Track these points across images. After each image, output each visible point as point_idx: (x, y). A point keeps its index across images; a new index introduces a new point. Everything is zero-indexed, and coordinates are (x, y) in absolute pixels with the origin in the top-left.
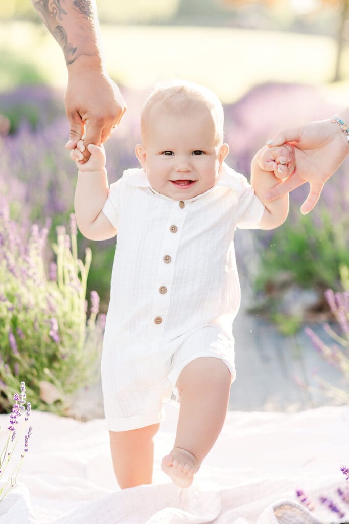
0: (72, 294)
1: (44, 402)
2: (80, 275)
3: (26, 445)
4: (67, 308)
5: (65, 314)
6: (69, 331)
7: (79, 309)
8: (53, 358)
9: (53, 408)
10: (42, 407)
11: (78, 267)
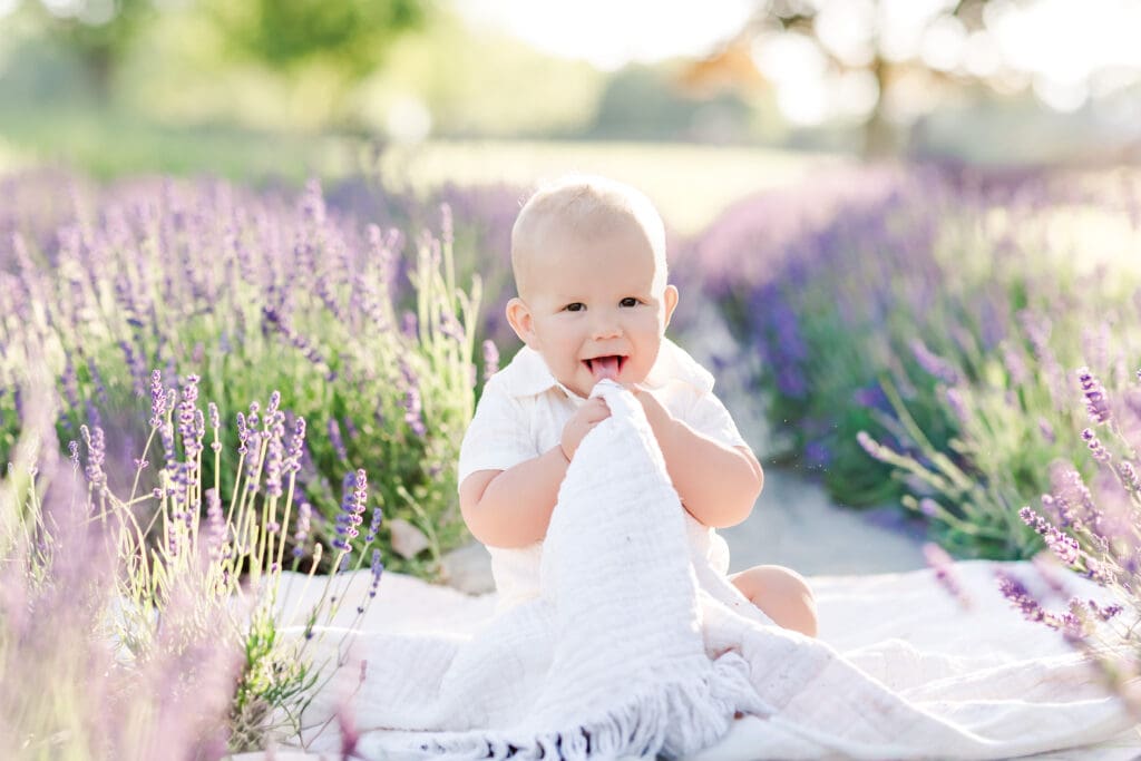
0: (447, 354)
1: (399, 557)
2: (461, 319)
3: (375, 585)
4: (438, 381)
5: (435, 393)
6: (444, 428)
7: (461, 386)
8: (414, 479)
9: (415, 565)
10: (396, 564)
11: (458, 300)
